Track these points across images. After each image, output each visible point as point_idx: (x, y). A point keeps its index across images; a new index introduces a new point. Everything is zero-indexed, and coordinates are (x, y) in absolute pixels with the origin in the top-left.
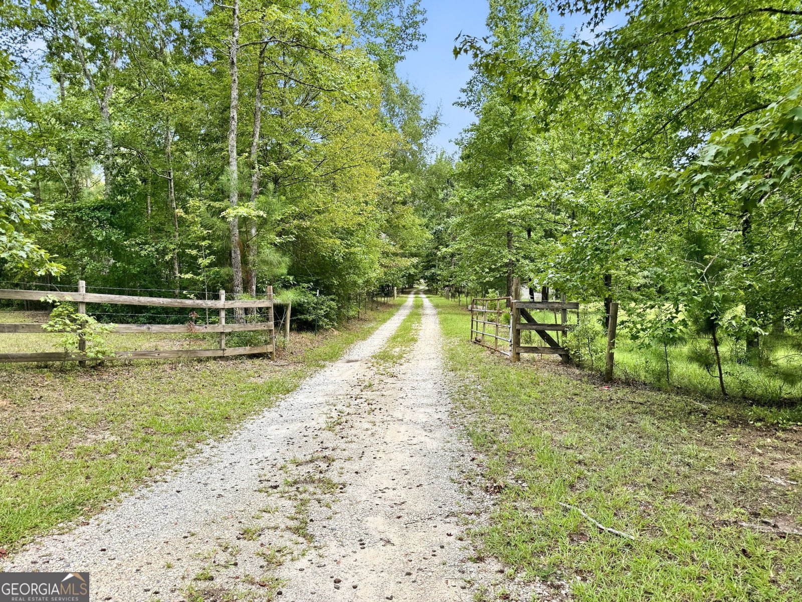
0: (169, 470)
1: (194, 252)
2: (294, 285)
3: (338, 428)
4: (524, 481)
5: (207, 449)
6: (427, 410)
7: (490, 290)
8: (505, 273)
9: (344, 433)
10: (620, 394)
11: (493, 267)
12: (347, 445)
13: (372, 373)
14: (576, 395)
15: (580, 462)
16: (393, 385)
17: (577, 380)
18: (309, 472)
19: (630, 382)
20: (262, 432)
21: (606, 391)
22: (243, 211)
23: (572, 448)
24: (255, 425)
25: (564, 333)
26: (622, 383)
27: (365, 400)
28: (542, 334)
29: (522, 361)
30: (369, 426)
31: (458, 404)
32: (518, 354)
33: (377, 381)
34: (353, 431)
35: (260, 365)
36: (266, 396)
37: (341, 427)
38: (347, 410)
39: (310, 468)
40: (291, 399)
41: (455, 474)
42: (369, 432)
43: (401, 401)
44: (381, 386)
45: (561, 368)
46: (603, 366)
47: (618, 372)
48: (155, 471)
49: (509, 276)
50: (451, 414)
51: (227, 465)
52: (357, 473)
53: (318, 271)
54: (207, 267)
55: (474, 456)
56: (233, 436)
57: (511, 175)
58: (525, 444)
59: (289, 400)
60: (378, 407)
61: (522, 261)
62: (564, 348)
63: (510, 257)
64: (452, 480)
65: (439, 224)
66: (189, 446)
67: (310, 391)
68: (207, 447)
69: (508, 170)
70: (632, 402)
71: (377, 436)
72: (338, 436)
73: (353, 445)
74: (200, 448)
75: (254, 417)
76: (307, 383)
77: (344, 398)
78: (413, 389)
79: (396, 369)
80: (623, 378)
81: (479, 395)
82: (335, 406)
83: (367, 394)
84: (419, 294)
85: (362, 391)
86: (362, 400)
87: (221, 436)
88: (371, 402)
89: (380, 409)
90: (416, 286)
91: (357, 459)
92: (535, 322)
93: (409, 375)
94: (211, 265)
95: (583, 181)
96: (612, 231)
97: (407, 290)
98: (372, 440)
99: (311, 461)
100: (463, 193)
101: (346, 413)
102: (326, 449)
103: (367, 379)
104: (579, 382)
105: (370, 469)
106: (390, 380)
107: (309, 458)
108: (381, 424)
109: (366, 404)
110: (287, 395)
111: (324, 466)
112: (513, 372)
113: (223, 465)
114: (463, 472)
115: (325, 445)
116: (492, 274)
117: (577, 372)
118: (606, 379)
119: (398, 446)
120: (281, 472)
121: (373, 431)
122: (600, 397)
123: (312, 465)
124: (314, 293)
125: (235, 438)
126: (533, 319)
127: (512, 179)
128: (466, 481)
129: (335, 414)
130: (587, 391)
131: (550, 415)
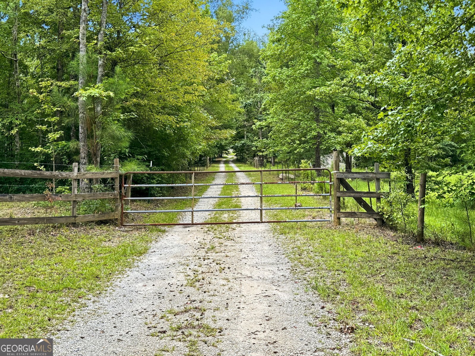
0: (65, 321)
1: (44, 128)
2: (129, 157)
3: (197, 284)
4: (370, 324)
5: (90, 303)
6: (271, 269)
7: (302, 161)
8: (313, 144)
9: (205, 288)
10: (432, 253)
11: (303, 139)
12: (211, 298)
13: (210, 237)
14: (394, 253)
15: (413, 308)
16: (233, 248)
17: (393, 241)
18: (187, 320)
19: (438, 243)
20: (132, 289)
21: (420, 250)
22: (94, 92)
23: (403, 297)
24: (123, 282)
25: (379, 199)
26: (433, 243)
27: (212, 260)
28: (359, 201)
29: (342, 225)
30: (224, 282)
31: (296, 262)
32: (339, 218)
33: (217, 244)
34: (211, 287)
35: (107, 231)
36: (124, 258)
37: (200, 283)
38: (200, 270)
39: (186, 316)
40: (146, 260)
41: (311, 319)
42: (227, 287)
43: (244, 261)
44: (222, 249)
45: (377, 231)
46: (415, 228)
47: (427, 234)
48: (54, 322)
49: (317, 148)
50: (293, 270)
51: (114, 316)
52: (228, 320)
53: (149, 144)
54: (55, 141)
55: (323, 305)
56: (108, 292)
57: (318, 57)
58: (364, 294)
59: (145, 261)
60: (227, 266)
61: (330, 134)
62: (378, 213)
63: (318, 130)
64: (310, 324)
65: (248, 99)
66: (74, 301)
67: (160, 253)
68: (89, 301)
69: (315, 52)
70: (444, 259)
71: (234, 291)
72: (200, 291)
73: (216, 298)
74: (83, 302)
75: (120, 276)
76: (153, 246)
77: (193, 259)
78: (252, 250)
79: (231, 233)
80: (433, 238)
81: (312, 254)
82: (188, 266)
83: (212, 255)
84: (229, 163)
85: (207, 252)
86: (211, 261)
87: (98, 292)
88: (218, 262)
89: (229, 268)
90: (225, 155)
91: (224, 309)
92: (353, 190)
93: (244, 238)
94: (60, 139)
95: (393, 68)
96: (422, 111)
97: (217, 160)
98: (231, 293)
99: (186, 311)
100: (273, 72)
101: (200, 272)
102: (194, 301)
103: (207, 241)
104: (395, 242)
105: (238, 317)
106: (229, 243)
107: (182, 308)
108: (234, 280)
109: (214, 264)
110: (141, 257)
111: (198, 315)
112: (336, 234)
113: (109, 317)
114: (318, 318)
115: (193, 298)
116: (302, 145)
117: (392, 234)
118: (418, 240)
119: (255, 298)
120: (163, 320)
121: (230, 286)
122: (416, 255)
123: (187, 314)
124: (147, 164)
125: (111, 293)
126: (351, 188)
127: (318, 60)
128: (323, 325)
129: (190, 273)
130: (403, 250)
131: (377, 270)
